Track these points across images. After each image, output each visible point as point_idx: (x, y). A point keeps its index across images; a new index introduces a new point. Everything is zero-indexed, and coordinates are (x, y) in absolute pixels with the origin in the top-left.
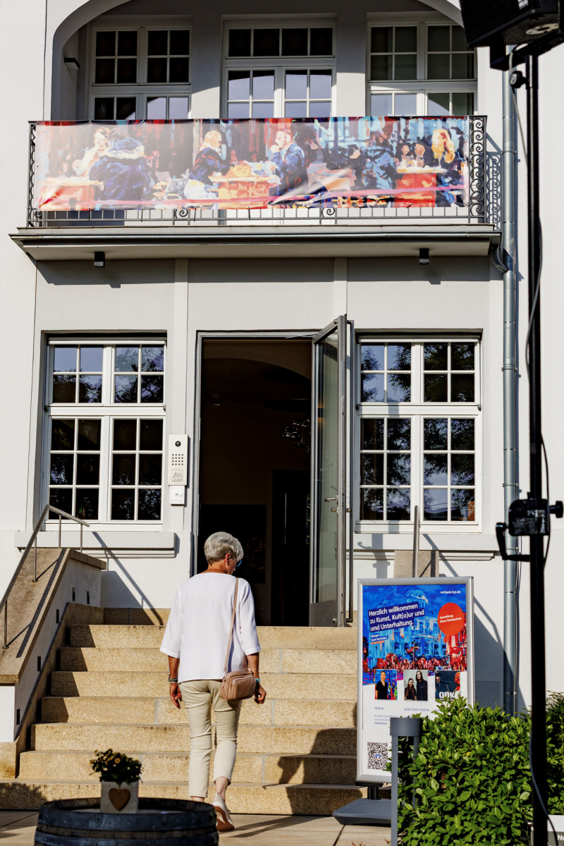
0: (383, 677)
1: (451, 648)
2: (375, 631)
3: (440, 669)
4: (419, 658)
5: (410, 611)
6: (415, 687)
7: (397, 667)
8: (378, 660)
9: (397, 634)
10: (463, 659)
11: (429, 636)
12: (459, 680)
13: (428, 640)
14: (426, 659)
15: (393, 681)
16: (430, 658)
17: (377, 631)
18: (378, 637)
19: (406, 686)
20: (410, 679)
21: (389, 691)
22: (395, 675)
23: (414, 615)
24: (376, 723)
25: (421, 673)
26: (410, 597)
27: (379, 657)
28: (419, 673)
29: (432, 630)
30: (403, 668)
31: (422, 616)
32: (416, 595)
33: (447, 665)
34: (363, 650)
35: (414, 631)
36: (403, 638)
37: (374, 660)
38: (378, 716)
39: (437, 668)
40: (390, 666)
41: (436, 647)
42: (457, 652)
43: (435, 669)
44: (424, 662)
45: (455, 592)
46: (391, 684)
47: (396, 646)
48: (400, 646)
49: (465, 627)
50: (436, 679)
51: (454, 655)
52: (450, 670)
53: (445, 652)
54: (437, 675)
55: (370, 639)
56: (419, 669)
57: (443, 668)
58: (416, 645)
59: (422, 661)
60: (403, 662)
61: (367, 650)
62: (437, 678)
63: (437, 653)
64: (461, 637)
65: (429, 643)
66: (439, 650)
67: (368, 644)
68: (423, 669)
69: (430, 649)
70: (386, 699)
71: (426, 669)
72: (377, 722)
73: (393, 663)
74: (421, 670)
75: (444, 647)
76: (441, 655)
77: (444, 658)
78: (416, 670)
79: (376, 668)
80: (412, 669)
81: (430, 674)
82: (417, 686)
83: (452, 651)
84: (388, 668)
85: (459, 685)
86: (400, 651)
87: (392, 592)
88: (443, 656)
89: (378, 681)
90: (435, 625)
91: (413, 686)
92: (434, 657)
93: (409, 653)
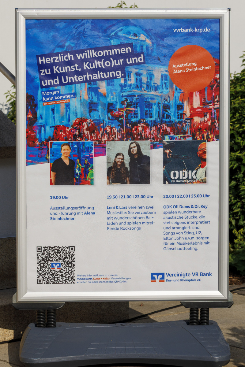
0: (65, 152)
1: (192, 109)
2: (51, 86)
3: (171, 138)
4: (135, 124)
5: (117, 57)
6: (127, 165)
7: (95, 138)
8: (57, 128)
9: (93, 89)
10: (213, 123)
11: (153, 93)
12: (205, 153)
13: (152, 99)
14: (148, 125)
15: (86, 157)
16: (155, 123)
17: (54, 85)
18: (57, 95)
19: (111, 165)
20: (118, 154)
21: (77, 171)
22: (89, 150)
23: (125, 62)
24: (52, 219)
25: (138, 146)
26: (117, 36)
27: (58, 123)
28: (134, 145)
29: (159, 83)
30: (105, 139)
31: (139, 64)
32: (129, 33)
33: (185, 132)
34: (27, 114)
35: (125, 86)
36: (104, 96)
37: (48, 128)
38: (56, 208)
39: (167, 138)
40: (80, 135)
41: (166, 107)
42: (202, 115)
43: (164, 139)
44: (144, 129)
45: (200, 30)
46: (82, 162)
47: (92, 107)
48: (100, 108)
49: (216, 80)
50: (165, 154)
51: (197, 119)
52: (190, 139)
53: (181, 114)
54: (166, 147)
55: (39, 97)
56: (133, 139)
57: (178, 137)
58: (129, 105)
59: (140, 129)
60: (105, 130)
61: (35, 114)
62: (168, 151)
63: (168, 117)
64: (210, 94)
65: (152, 102)
66: (172, 111)
67: (36, 105)
68: (141, 139)
69: (155, 110)
70: (73, 183)
71: (147, 139)
72: (55, 216)
73: (87, 132)
74: (138, 142)
75: (180, 107)
76: (174, 119)
77: (180, 123)
78: (129, 142)
79: (53, 139)
80: (121, 139)
81: (153, 147)
82: (131, 163)
83: (194, 113)
84: (75, 139)
85: (205, 160)
86: (100, 114)
87: (81, 29)
88: (177, 120)
89: (56, 158)
90: (164, 77)
91: (123, 164)
92: (162, 122)
93: (117, 118)
